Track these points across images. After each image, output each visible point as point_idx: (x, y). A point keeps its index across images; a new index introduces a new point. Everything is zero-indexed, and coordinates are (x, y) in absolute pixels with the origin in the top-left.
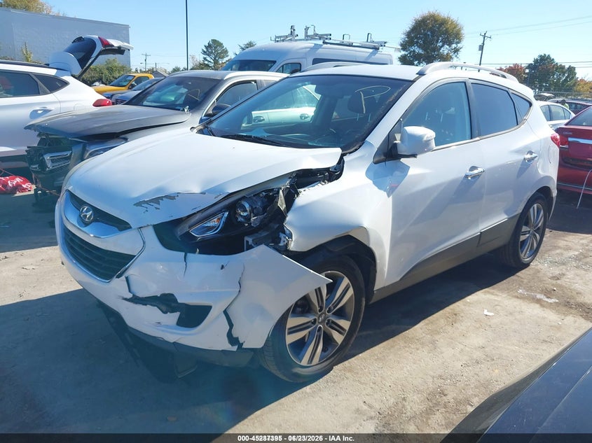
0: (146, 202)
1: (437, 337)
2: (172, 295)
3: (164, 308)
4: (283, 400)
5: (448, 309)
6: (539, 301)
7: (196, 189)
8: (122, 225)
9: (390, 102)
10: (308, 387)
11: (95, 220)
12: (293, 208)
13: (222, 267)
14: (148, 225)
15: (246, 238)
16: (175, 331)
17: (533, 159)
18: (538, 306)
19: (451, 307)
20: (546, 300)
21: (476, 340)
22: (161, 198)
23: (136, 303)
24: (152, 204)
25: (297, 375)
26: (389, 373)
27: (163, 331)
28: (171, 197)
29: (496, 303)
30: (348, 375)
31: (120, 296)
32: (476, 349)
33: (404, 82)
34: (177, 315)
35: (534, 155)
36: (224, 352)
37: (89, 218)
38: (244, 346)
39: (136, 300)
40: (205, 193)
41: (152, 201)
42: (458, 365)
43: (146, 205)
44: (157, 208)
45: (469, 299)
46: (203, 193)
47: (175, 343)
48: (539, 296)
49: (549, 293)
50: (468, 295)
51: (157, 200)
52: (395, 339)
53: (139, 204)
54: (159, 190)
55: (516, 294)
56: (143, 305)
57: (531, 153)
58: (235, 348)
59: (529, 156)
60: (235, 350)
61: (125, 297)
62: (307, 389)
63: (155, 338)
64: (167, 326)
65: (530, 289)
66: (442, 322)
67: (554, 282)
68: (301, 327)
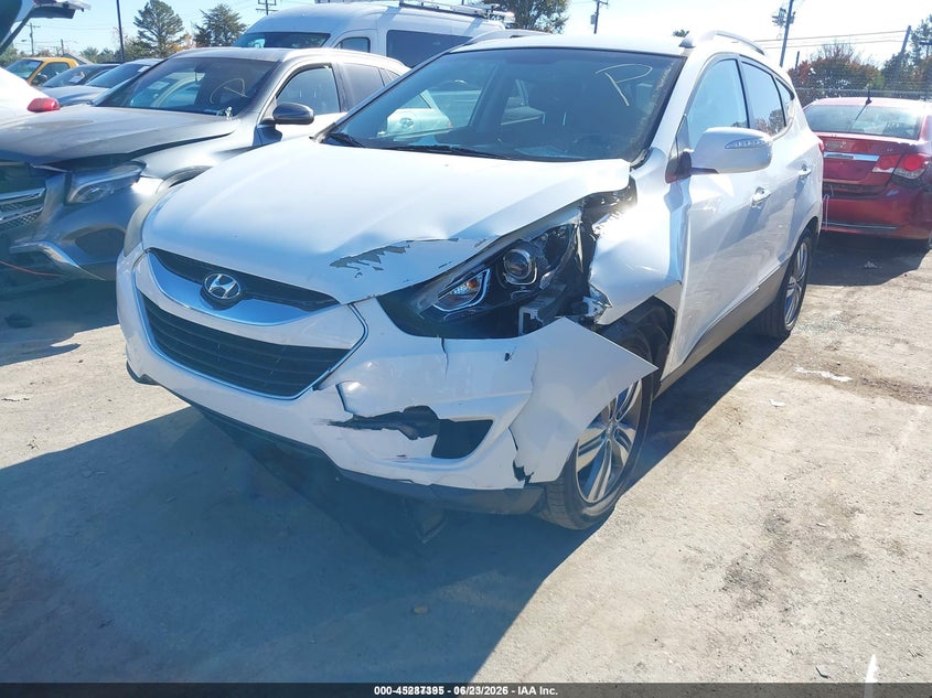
0: (356, 259)
1: (730, 443)
2: (426, 408)
3: (409, 430)
4: (571, 558)
5: (720, 403)
6: (828, 381)
7: (440, 234)
8: (314, 301)
9: (662, 88)
10: (596, 534)
11: (246, 296)
12: (596, 257)
13: (507, 357)
14: (369, 298)
15: (523, 310)
16: (432, 466)
17: (806, 176)
18: (831, 387)
19: (724, 399)
20: (835, 378)
21: (783, 442)
22: (381, 251)
23: (359, 428)
24: (364, 261)
25: (586, 518)
26: (697, 501)
27: (412, 468)
28: (397, 249)
29: (779, 388)
30: (641, 510)
31: (324, 421)
32: (789, 454)
33: (671, 59)
34: (432, 439)
35: (809, 170)
36: (508, 492)
37: (229, 294)
38: (532, 481)
39: (359, 423)
40: (456, 240)
41: (364, 256)
42: (780, 477)
43: (353, 264)
44: (376, 269)
45: (740, 385)
46: (454, 239)
47: (433, 487)
48: (826, 374)
49: (835, 369)
50: (738, 381)
51: (373, 255)
52: (675, 451)
53: (341, 263)
54: (367, 238)
55: (794, 374)
56: (373, 429)
57: (804, 168)
58: (521, 485)
59: (802, 173)
60: (522, 487)
61: (336, 419)
62: (596, 537)
63: (395, 481)
64: (417, 460)
65: (807, 366)
66: (724, 422)
67: (833, 353)
68: (591, 444)
